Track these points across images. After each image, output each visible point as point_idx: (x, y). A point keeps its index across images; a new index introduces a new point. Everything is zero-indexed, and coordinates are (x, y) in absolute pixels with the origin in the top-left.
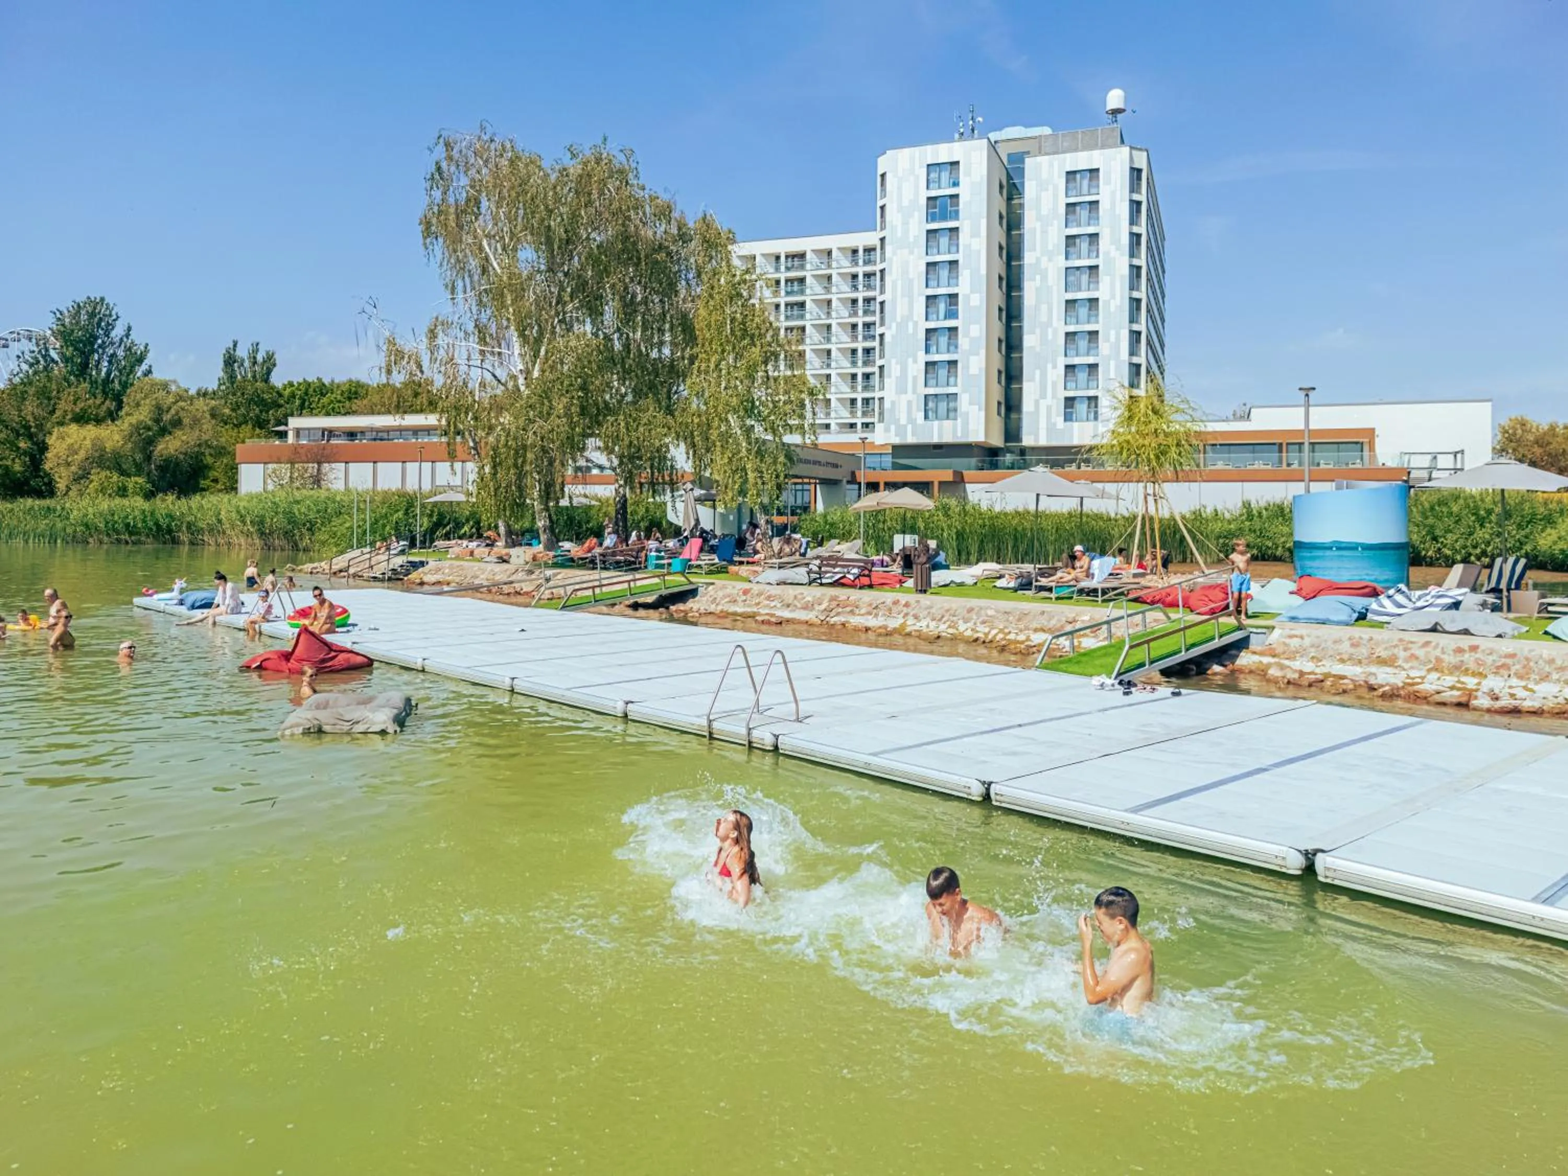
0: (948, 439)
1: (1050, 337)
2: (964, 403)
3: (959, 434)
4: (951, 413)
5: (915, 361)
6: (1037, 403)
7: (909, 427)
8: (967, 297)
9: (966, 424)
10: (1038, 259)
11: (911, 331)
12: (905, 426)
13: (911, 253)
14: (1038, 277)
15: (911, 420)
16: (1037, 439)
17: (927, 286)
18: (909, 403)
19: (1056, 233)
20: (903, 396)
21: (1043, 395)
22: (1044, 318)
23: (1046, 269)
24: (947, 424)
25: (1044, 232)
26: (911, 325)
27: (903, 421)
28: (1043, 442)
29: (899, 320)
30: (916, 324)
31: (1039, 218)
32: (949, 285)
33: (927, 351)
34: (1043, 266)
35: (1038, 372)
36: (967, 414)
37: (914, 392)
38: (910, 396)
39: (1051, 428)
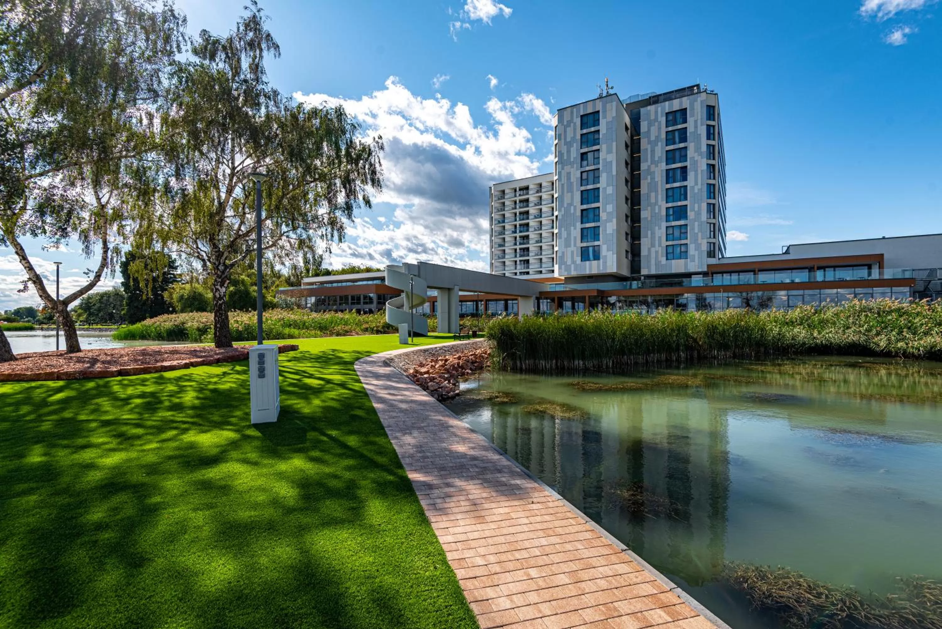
0: (595, 271)
1: (657, 211)
2: (604, 251)
3: (601, 268)
4: (597, 257)
5: (575, 229)
6: (649, 250)
7: (573, 266)
8: (605, 189)
9: (605, 263)
10: (649, 167)
11: (572, 211)
12: (570, 265)
13: (573, 167)
14: (649, 177)
15: (573, 262)
16: (650, 270)
17: (581, 186)
18: (572, 252)
19: (660, 150)
20: (568, 249)
21: (653, 245)
22: (653, 200)
23: (654, 172)
24: (595, 263)
25: (653, 151)
26: (572, 208)
27: (569, 262)
28: (653, 272)
29: (565, 206)
30: (575, 207)
31: (649, 142)
32: (594, 183)
33: (582, 223)
34: (652, 170)
35: (649, 232)
36: (606, 256)
37: (575, 245)
38: (572, 248)
39: (658, 264)
